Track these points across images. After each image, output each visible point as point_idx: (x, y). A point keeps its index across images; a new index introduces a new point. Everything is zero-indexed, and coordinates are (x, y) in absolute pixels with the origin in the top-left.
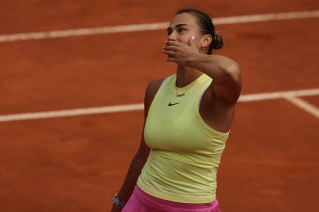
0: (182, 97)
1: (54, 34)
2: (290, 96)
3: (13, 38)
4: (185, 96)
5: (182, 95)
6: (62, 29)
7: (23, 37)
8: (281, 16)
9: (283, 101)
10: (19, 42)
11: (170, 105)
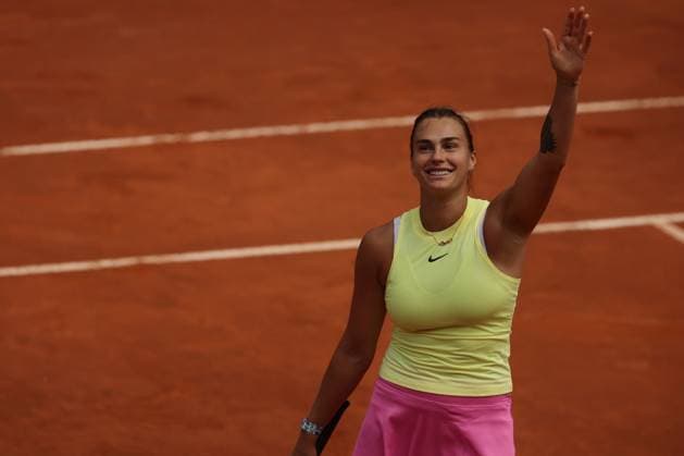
0: (448, 245)
1: (314, 128)
2: (661, 221)
3: (253, 132)
4: (453, 244)
5: (448, 242)
6: (326, 120)
7: (267, 131)
8: (648, 103)
9: (651, 229)
10: (261, 139)
11: (430, 260)
